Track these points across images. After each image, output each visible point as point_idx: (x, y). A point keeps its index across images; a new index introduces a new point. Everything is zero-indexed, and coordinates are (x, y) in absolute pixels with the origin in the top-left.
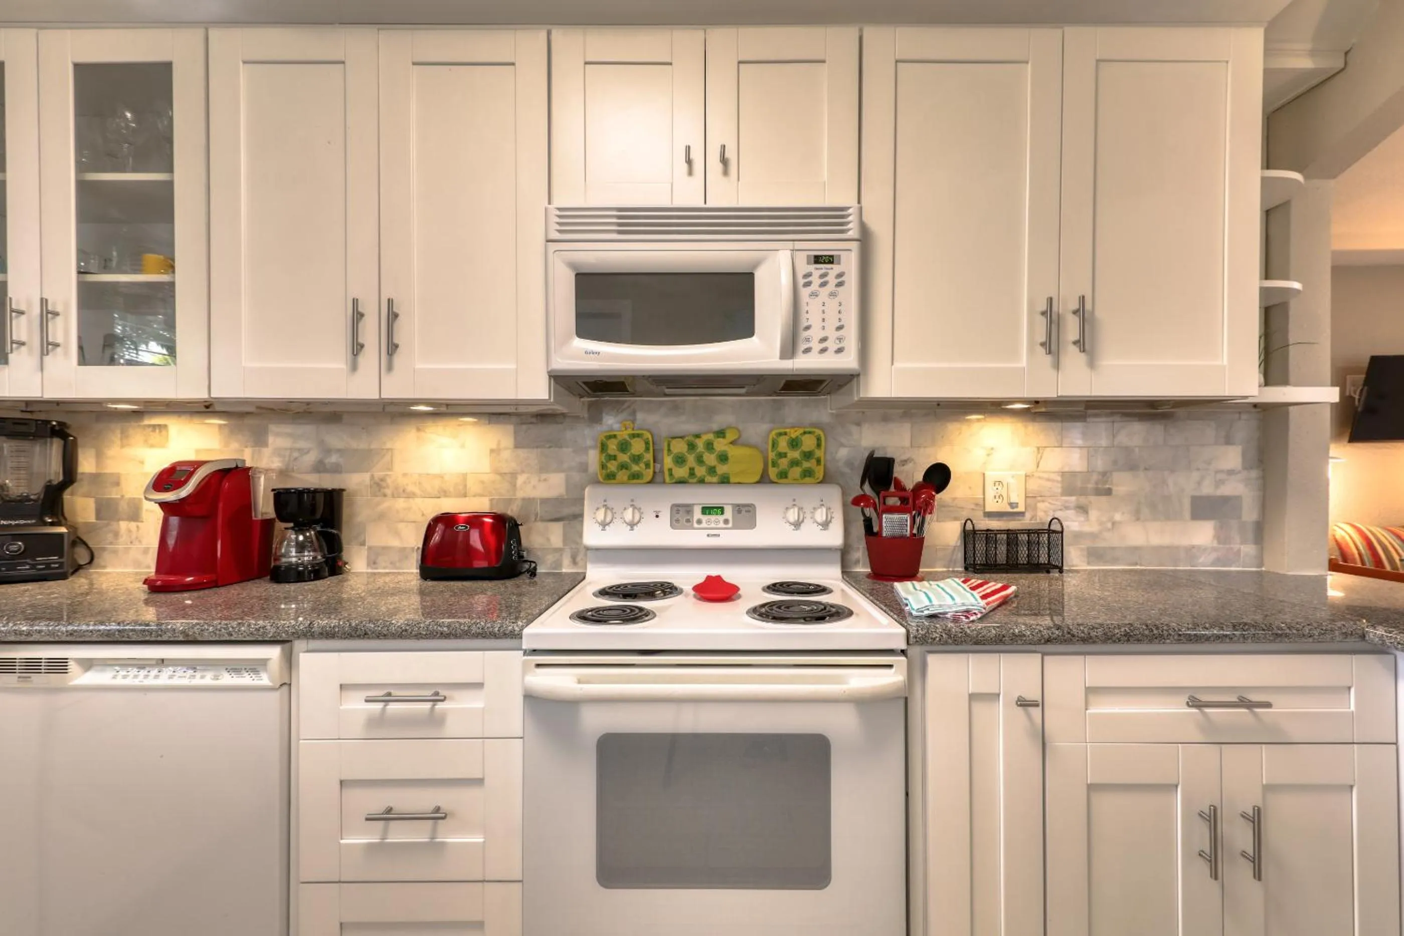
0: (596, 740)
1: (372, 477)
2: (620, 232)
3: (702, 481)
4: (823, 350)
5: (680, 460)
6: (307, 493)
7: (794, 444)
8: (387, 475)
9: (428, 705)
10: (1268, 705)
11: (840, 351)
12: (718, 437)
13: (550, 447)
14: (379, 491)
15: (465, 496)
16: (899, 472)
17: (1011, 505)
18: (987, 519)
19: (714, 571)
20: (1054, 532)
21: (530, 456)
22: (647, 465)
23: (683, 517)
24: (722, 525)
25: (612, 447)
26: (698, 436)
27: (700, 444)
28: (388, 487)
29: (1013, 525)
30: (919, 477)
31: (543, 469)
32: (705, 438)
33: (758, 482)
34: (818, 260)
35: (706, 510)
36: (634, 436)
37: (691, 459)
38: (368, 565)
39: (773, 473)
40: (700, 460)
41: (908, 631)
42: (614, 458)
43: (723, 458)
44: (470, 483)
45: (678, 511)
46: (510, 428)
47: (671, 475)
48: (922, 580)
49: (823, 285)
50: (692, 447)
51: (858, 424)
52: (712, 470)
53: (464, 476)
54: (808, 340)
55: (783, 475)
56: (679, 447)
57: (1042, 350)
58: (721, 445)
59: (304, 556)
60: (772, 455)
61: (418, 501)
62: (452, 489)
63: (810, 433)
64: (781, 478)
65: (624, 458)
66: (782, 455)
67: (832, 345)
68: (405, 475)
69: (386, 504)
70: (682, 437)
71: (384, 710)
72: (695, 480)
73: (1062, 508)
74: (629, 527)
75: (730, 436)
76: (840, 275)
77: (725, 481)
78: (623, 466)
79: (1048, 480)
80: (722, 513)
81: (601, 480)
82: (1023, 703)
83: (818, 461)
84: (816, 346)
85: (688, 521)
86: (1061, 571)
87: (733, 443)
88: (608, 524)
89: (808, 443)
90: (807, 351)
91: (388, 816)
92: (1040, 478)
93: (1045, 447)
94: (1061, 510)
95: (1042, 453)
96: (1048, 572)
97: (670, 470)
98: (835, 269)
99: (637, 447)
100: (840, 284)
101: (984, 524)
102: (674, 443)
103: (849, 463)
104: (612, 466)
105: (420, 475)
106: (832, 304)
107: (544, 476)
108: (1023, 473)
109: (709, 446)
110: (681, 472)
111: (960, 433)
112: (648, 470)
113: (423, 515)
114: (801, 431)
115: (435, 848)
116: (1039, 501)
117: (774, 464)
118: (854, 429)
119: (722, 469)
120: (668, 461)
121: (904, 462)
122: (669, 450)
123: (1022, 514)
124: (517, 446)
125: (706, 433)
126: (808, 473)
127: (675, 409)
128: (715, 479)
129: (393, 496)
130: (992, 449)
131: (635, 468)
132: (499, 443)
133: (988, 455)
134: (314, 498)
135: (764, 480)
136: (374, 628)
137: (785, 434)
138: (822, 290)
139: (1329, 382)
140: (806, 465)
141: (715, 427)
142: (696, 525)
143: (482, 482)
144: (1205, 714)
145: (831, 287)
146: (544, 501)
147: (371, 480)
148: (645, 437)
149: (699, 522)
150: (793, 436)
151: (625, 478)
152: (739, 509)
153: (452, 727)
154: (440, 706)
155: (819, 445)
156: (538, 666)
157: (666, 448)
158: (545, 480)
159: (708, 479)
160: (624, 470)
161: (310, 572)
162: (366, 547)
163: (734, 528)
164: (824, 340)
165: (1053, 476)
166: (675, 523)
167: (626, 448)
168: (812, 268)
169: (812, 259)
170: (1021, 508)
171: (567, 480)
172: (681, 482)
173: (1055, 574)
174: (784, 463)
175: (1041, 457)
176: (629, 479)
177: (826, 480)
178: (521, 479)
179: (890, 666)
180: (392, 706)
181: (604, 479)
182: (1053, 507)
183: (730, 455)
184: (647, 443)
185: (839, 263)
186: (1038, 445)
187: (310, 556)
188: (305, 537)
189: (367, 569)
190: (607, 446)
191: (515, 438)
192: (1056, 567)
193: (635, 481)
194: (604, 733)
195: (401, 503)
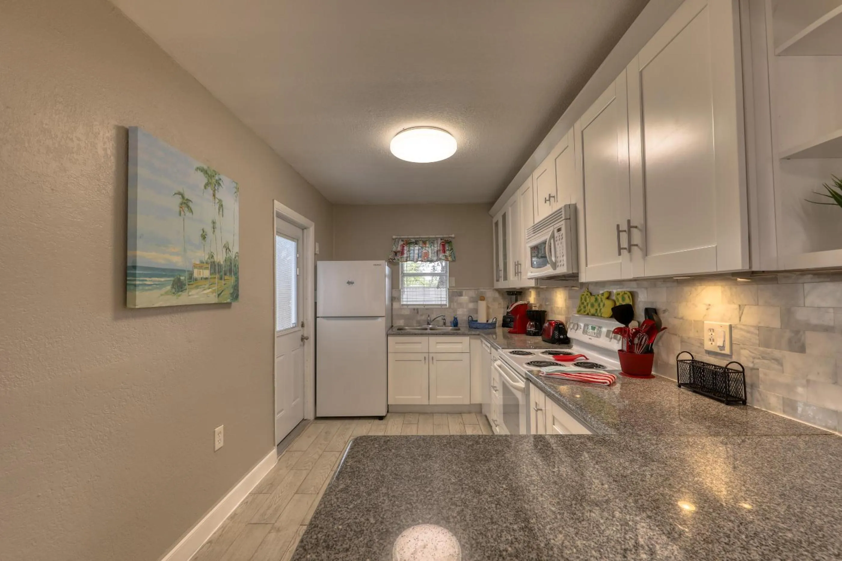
7: (623, 299)
12: (602, 296)
17: (720, 347)
18: (707, 355)
26: (598, 295)
33: (610, 317)
36: (587, 295)
42: (583, 303)
43: (604, 305)
50: (596, 300)
56: (593, 300)
58: (604, 299)
63: (626, 294)
70: (594, 296)
73: (760, 357)
75: (606, 295)
79: (748, 332)
87: (608, 298)
92: (741, 329)
93: (746, 305)
94: (759, 358)
95: (743, 310)
101: (705, 358)
104: (582, 307)
108: (728, 324)
109: (601, 300)
111: (691, 294)
114: (623, 293)
116: (742, 348)
120: (589, 306)
122: (590, 301)
123: (729, 356)
130: (710, 305)
133: (707, 309)
137: (619, 294)
160: (584, 309)
165: (752, 329)
167: (586, 300)
170: (727, 351)
172: (593, 315)
175: (742, 313)
181: (578, 312)
182: (753, 355)
186: (740, 303)
190: (582, 299)
193: (584, 313)
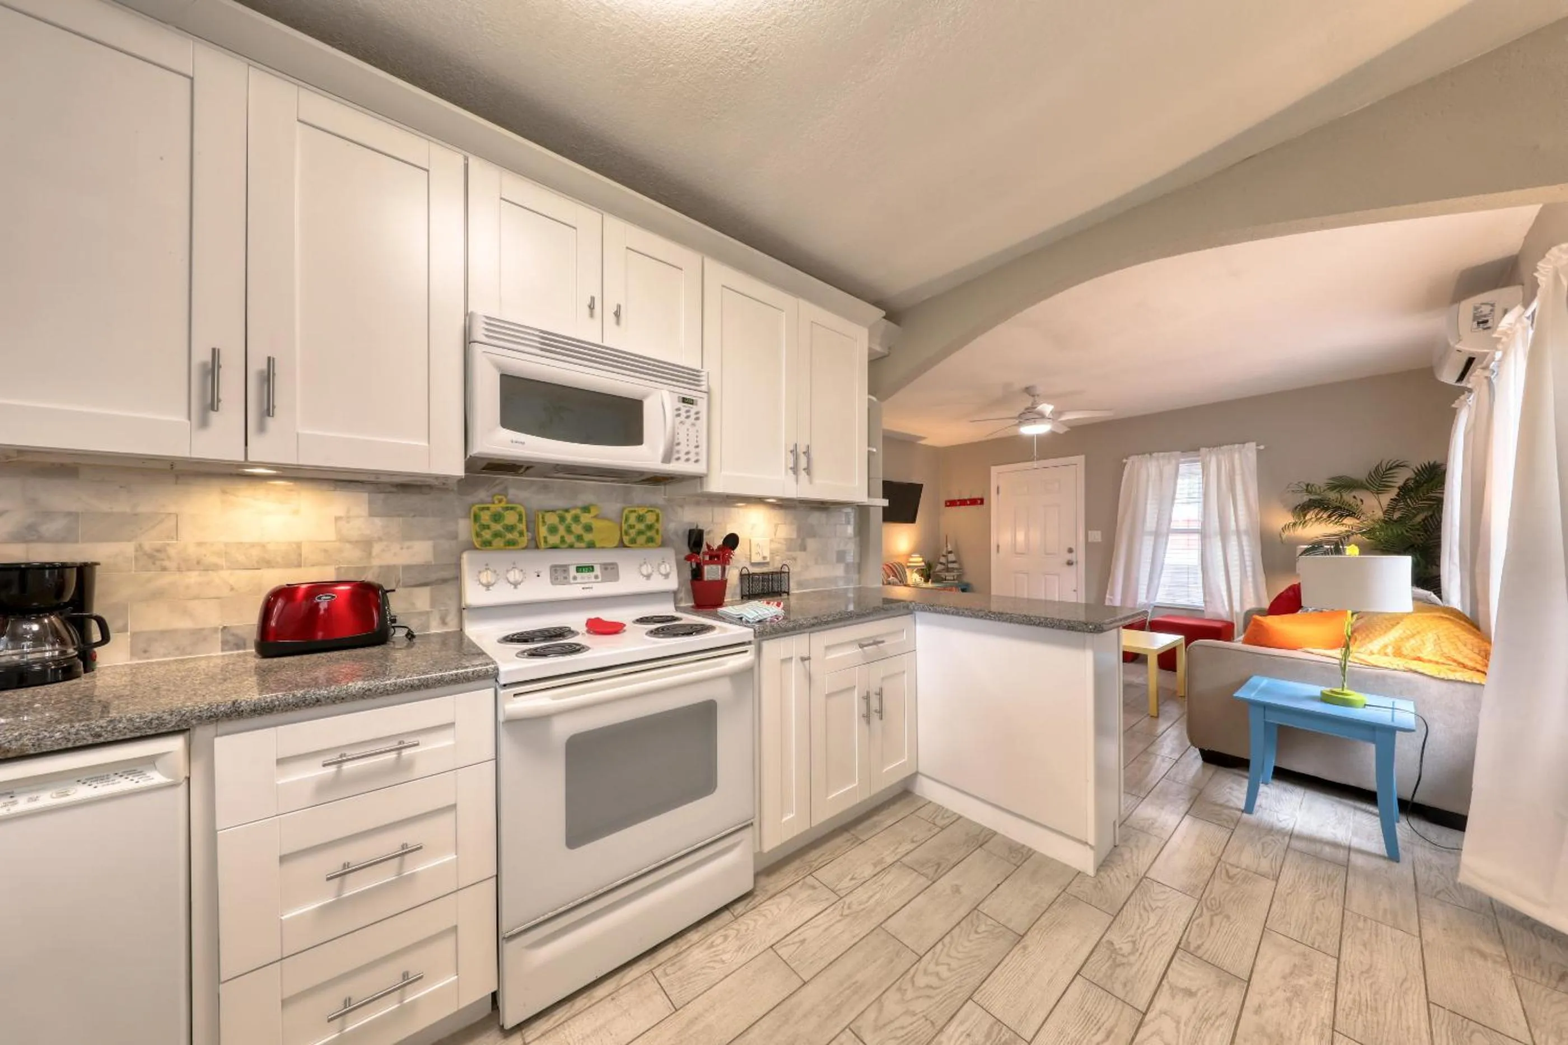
0: (565, 741)
1: (139, 548)
2: (542, 350)
3: (571, 547)
4: (688, 460)
5: (553, 530)
6: (49, 568)
7: (640, 519)
8: (168, 544)
9: (393, 755)
10: (883, 642)
11: (697, 461)
12: (585, 512)
13: (414, 516)
14: (154, 563)
15: (299, 566)
16: (706, 538)
17: (764, 558)
18: (751, 567)
19: (593, 615)
20: (784, 572)
21: (395, 525)
22: (521, 534)
23: (560, 575)
24: (593, 580)
25: (485, 517)
26: (567, 511)
27: (569, 517)
28: (169, 558)
29: (765, 570)
30: (720, 542)
31: (407, 536)
32: (573, 512)
33: (616, 547)
34: (684, 400)
35: (579, 569)
36: (507, 509)
37: (562, 530)
38: (133, 654)
39: (626, 540)
40: (569, 530)
41: (755, 630)
42: (488, 527)
43: (588, 529)
44: (305, 551)
45: (556, 570)
46: (365, 496)
47: (546, 542)
48: (726, 606)
49: (688, 417)
50: (562, 519)
51: (682, 506)
52: (580, 538)
53: (299, 545)
54: (678, 452)
55: (633, 541)
56: (552, 519)
57: (790, 472)
58: (585, 518)
59: (46, 651)
60: (624, 527)
61: (225, 574)
62: (279, 559)
63: (652, 511)
64: (632, 543)
65: (498, 527)
66: (632, 527)
67: (693, 457)
68: (200, 544)
69: (165, 580)
70: (553, 511)
71: (338, 772)
72: (566, 546)
73: (788, 559)
74: (512, 587)
75: (594, 512)
76: (697, 413)
77: (591, 546)
78: (497, 535)
79: (780, 544)
80: (593, 570)
81: (478, 546)
82: (803, 659)
83: (657, 531)
84: (684, 457)
85: (565, 578)
86: (788, 593)
87: (596, 517)
88: (492, 585)
89: (650, 518)
90: (678, 459)
91: (346, 871)
92: (775, 543)
93: (779, 524)
94: (787, 561)
95: (778, 527)
96: (780, 595)
97: (545, 538)
98: (694, 409)
99: (510, 518)
100: (697, 419)
101: (753, 570)
102: (548, 515)
103: (676, 533)
104: (487, 535)
105: (226, 544)
106: (692, 432)
107: (407, 544)
108: (769, 539)
109: (576, 519)
110: (554, 540)
111: (738, 515)
112: (522, 538)
113: (232, 589)
114: (646, 510)
115: (403, 881)
116: (777, 557)
117: (627, 533)
118: (679, 510)
119: (588, 537)
120: (543, 531)
121: (709, 532)
122: (544, 522)
123: (768, 563)
124: (372, 514)
125: (575, 508)
126: (650, 540)
127: (545, 488)
128: (583, 545)
129: (179, 570)
130: (754, 524)
131: (509, 536)
132: (348, 511)
133: (754, 527)
134: (62, 576)
135: (622, 545)
136: (328, 694)
137: (635, 511)
138: (687, 420)
139: (881, 495)
140: (649, 534)
141: (580, 504)
142: (572, 581)
143: (326, 551)
144: (864, 652)
145: (692, 419)
146: (407, 568)
147: (136, 550)
148: (518, 510)
149: (575, 578)
150: (641, 513)
151: (502, 544)
152: (605, 567)
153: (421, 768)
154: (405, 753)
155: (657, 520)
156: (515, 695)
157: (541, 520)
158: (408, 548)
159: (577, 545)
160: (499, 538)
161: (55, 671)
162: (129, 633)
163: (602, 581)
164: (688, 453)
165: (781, 541)
166: (555, 580)
167: (499, 519)
168: (681, 405)
169: (681, 400)
170: (768, 560)
171: (435, 547)
172: (554, 547)
173: (785, 596)
174: (633, 532)
175: (777, 529)
176: (505, 545)
177: (664, 544)
178: (377, 548)
179: (746, 652)
180: (347, 766)
181: (481, 546)
182: (783, 559)
183: (593, 526)
184: (520, 515)
185: (696, 404)
186: (775, 523)
187: (54, 650)
188: (43, 626)
189: (131, 660)
190: (480, 517)
191: (370, 508)
192: (785, 592)
193: (511, 547)
194: (572, 734)
195: (193, 578)
